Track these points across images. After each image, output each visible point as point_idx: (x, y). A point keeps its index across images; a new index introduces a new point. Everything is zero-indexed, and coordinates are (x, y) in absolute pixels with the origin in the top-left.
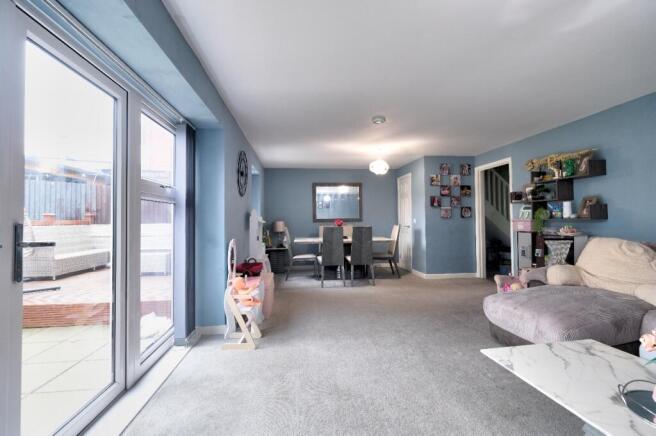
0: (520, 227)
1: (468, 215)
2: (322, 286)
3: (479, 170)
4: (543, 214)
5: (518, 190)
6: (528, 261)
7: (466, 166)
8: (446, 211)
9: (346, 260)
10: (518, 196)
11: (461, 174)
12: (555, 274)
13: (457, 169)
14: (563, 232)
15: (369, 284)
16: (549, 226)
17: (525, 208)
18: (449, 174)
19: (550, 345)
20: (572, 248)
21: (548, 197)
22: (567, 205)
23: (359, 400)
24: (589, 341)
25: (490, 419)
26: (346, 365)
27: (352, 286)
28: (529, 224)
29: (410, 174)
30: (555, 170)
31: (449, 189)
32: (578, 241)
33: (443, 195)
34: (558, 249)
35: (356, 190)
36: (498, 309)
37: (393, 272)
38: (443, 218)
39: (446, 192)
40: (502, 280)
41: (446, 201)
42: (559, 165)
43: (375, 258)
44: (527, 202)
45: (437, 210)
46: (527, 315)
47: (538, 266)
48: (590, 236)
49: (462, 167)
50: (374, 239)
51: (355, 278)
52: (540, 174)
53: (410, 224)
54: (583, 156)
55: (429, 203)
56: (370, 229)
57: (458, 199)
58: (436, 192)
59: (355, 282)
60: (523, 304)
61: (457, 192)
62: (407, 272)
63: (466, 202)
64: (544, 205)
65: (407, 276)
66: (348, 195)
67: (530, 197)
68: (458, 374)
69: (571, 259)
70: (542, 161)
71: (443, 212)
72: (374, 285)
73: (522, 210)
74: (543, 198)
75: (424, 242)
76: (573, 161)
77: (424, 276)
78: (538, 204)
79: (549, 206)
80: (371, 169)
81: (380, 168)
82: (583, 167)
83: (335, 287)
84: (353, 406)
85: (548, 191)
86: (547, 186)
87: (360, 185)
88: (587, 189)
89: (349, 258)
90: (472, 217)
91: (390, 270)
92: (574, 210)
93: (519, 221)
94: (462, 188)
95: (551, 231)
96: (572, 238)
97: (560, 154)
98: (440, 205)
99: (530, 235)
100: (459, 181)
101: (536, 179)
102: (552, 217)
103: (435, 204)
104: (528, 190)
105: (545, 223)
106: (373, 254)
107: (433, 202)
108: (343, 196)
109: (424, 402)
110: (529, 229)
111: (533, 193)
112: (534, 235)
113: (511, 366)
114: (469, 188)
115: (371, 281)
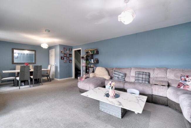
0: (83, 65)
1: (71, 62)
2: (20, 89)
3: (74, 50)
4: (88, 62)
5: (83, 56)
6: (85, 73)
7: (71, 49)
8: (65, 61)
9: (30, 78)
10: (83, 58)
11: (69, 51)
12: (91, 75)
13: (68, 49)
14: (92, 66)
15: (40, 85)
16: (89, 65)
17: (85, 61)
18: (66, 50)
19: (93, 90)
20: (93, 69)
21: (89, 58)
22: (92, 60)
23: (48, 120)
24: (99, 87)
25: (83, 110)
26: (39, 112)
27: (34, 86)
28: (85, 64)
29: (54, 49)
30: (90, 52)
31: (66, 55)
32: (94, 68)
33: (64, 56)
34: (91, 70)
35: (33, 52)
36: (81, 85)
37: (48, 80)
38: (64, 63)
39: (65, 55)
40: (80, 78)
41: (65, 58)
42: (91, 51)
43: (42, 76)
44: (85, 59)
45: (63, 61)
46: (88, 85)
47: (88, 74)
48: (96, 67)
49: (69, 49)
50: (42, 70)
51: (34, 84)
52: (87, 53)
53: (54, 64)
54: (95, 50)
55: (60, 58)
56: (41, 66)
57: (68, 58)
58: (63, 55)
59: (35, 85)
60: (86, 82)
61: (68, 56)
62: (53, 79)
63: (70, 58)
64: (88, 60)
65: (53, 81)
66: (30, 54)
67: (85, 58)
68: (74, 102)
69: (93, 72)
70: (88, 50)
71: (64, 61)
72: (42, 85)
73: (84, 61)
74: (88, 58)
75: (59, 70)
76: (94, 51)
77: (59, 80)
78: (87, 60)
79: (89, 60)
80: (42, 46)
81: (45, 46)
82: (95, 52)
83: (26, 88)
84: (46, 122)
85: (89, 57)
86: (89, 56)
87: (35, 51)
88: (96, 57)
89: (32, 77)
90: (72, 62)
91: (47, 79)
92: (93, 61)
93: (83, 63)
94: (70, 54)
95: (89, 66)
96: (93, 67)
97: (91, 49)
98: (63, 59)
99: (85, 67)
100: (69, 53)
101: (87, 54)
102: (89, 63)
103: (62, 59)
104: (85, 56)
105: (88, 64)
106: (42, 75)
107: (62, 58)
108: (27, 54)
109: (67, 112)
110: (85, 65)
111: (86, 57)
112: (86, 67)
113: (88, 96)
114: (71, 55)
115: (41, 84)
